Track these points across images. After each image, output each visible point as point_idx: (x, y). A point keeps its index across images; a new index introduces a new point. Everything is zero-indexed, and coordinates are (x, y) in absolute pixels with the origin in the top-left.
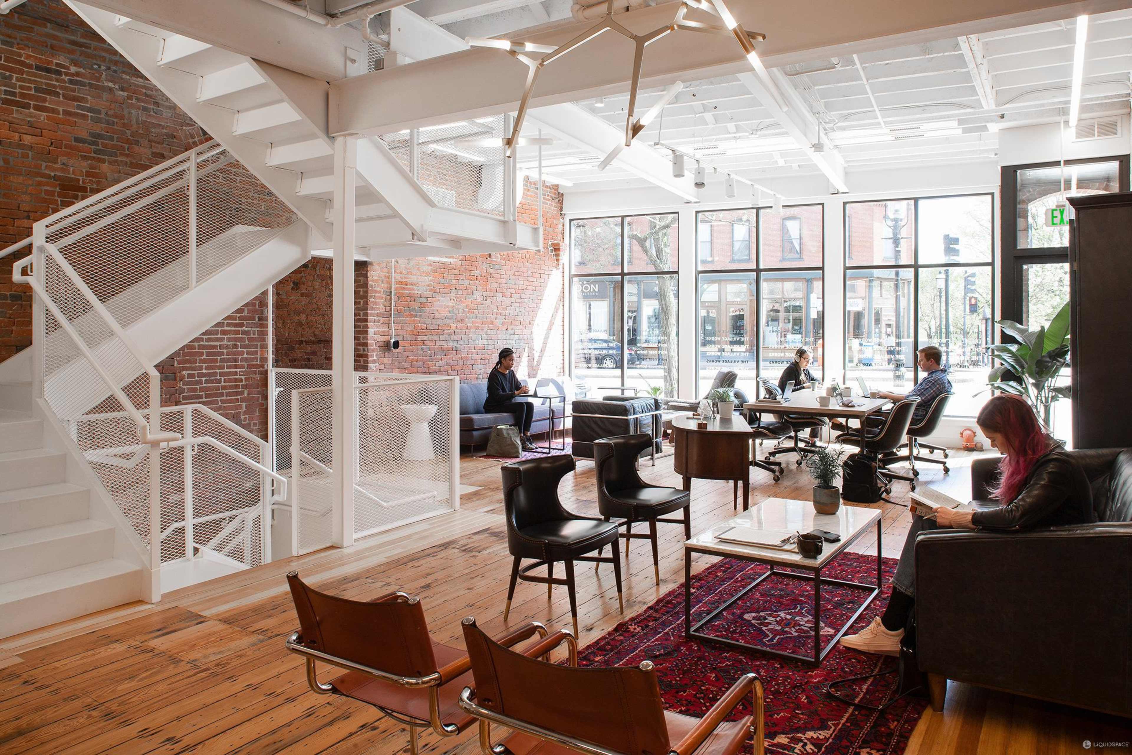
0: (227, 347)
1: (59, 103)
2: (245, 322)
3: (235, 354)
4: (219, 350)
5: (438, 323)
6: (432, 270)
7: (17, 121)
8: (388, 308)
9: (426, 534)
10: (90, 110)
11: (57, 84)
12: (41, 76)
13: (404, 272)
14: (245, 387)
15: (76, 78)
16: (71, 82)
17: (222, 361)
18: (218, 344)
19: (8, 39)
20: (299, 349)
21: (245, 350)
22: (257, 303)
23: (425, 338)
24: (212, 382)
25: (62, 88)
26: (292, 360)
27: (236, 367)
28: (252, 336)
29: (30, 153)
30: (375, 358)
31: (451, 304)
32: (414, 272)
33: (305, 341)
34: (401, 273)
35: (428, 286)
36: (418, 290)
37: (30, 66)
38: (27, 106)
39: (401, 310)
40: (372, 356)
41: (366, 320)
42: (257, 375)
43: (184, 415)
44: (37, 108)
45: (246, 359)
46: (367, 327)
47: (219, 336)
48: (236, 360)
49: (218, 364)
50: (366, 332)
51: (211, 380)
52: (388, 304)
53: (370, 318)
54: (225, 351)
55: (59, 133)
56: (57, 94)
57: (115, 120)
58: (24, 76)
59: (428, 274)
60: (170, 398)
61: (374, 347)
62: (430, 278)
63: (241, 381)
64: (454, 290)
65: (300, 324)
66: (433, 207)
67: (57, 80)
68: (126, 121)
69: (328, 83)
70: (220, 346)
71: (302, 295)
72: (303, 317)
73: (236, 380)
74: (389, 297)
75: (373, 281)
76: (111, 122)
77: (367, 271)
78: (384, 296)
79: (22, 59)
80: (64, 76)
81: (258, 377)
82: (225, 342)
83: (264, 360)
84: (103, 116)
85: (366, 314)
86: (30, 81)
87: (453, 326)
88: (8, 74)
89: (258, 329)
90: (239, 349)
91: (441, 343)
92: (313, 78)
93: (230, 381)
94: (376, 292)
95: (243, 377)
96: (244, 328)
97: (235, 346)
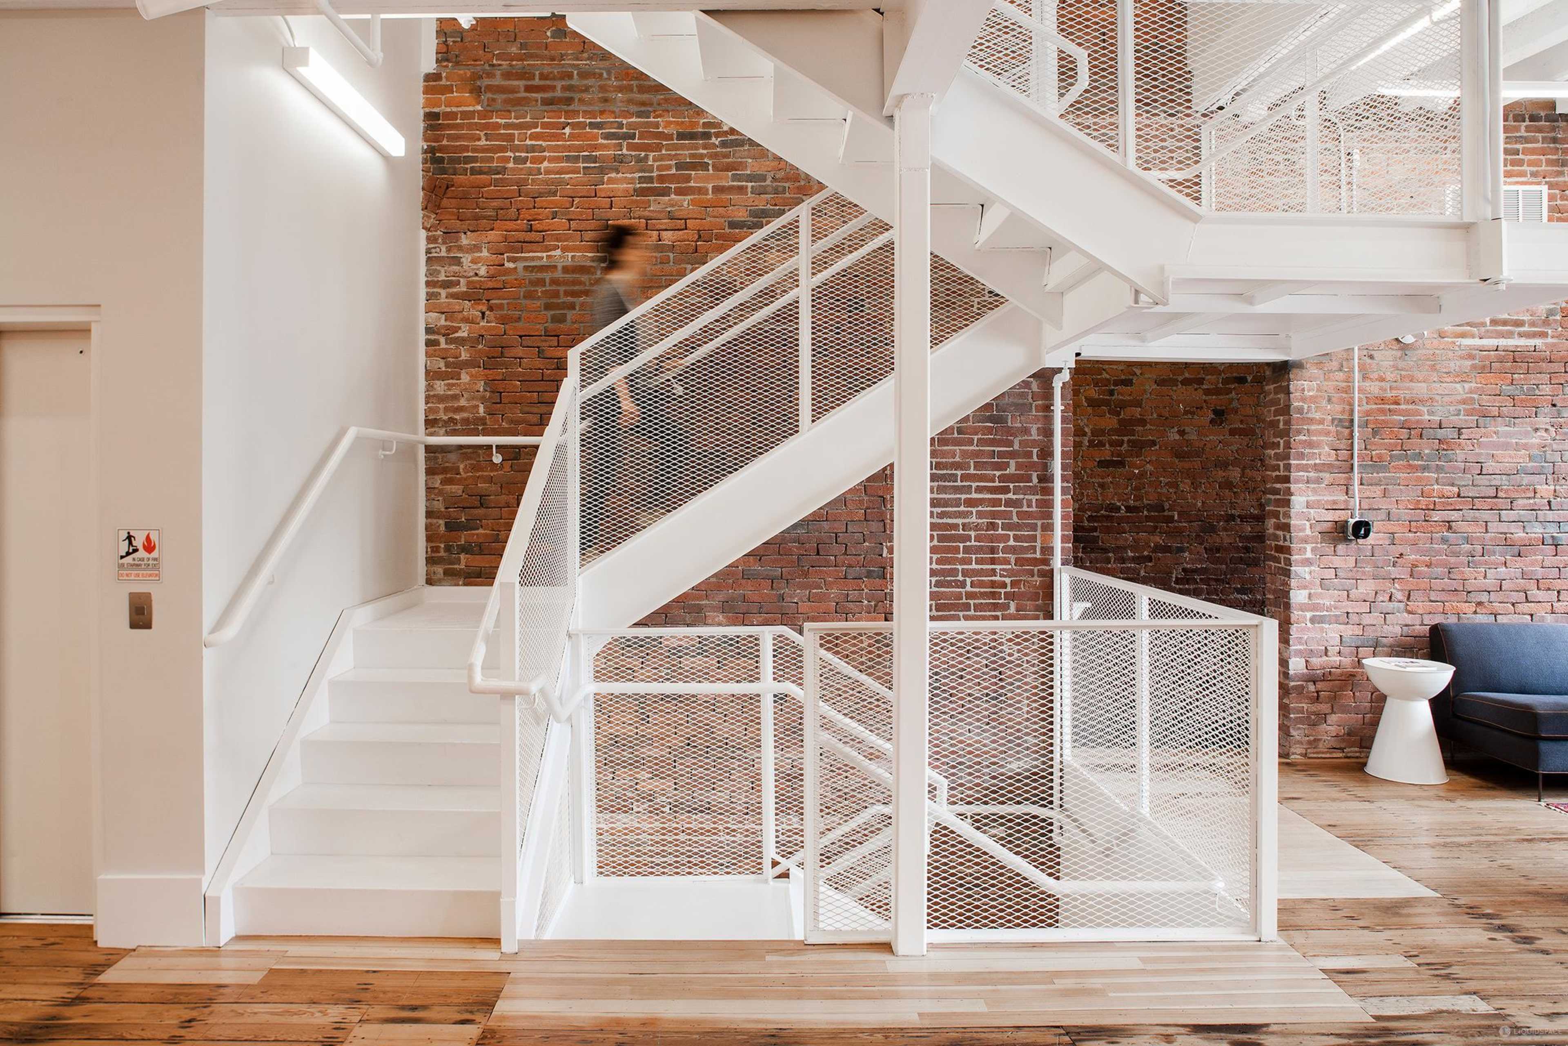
0: (977, 528)
1: (707, 179)
2: (1011, 486)
3: (992, 539)
4: (961, 532)
5: (1498, 483)
6: (1474, 367)
7: (654, 215)
8: (1344, 454)
9: (1096, 982)
10: (750, 178)
11: (705, 152)
12: (683, 147)
13: (1389, 376)
14: (1009, 596)
15: (730, 137)
16: (724, 144)
17: (967, 550)
18: (960, 521)
19: (643, 109)
20: (1225, 529)
21: (1011, 533)
22: (1035, 451)
23: (1454, 516)
24: (949, 584)
25: (712, 156)
26: (1211, 550)
27: (993, 561)
28: (1025, 509)
29: (671, 255)
30: (1309, 555)
31: (1534, 441)
32: (1419, 375)
33: (1239, 516)
34: (1382, 379)
35: (1464, 402)
36: (1431, 413)
37: (669, 137)
38: (665, 192)
39: (1380, 457)
40: (1302, 551)
41: (1287, 480)
42: (1036, 578)
43: (761, 642)
44: (680, 192)
45: (1013, 550)
46: (1289, 492)
47: (962, 508)
48: (993, 550)
49: (960, 556)
50: (1287, 503)
51: (948, 581)
52: (1344, 444)
53: (1294, 475)
54: (973, 534)
55: (708, 219)
56: (705, 167)
57: (787, 185)
58: (664, 152)
59: (1462, 377)
60: (876, 606)
61: (1308, 532)
62: (1467, 386)
63: (1004, 585)
64: (1548, 409)
65: (1228, 485)
66: (1196, 222)
67: (705, 147)
68: (802, 183)
69: (878, 10)
70: (964, 525)
71: (1232, 432)
72: (1235, 474)
73: (993, 584)
74: (1346, 432)
75: (1303, 400)
76: (780, 189)
77: (1289, 380)
78: (1332, 428)
79: (660, 130)
80: (714, 139)
81: (1037, 580)
82: (974, 519)
83: (1048, 550)
84: (768, 182)
85: (1288, 467)
86: (670, 157)
87: (1543, 489)
88: (643, 154)
89: (1038, 497)
90: (1000, 531)
91: (1503, 527)
92: (850, 11)
93: (981, 584)
94: (1311, 421)
95: (1008, 580)
96: (1010, 496)
97: (993, 526)
